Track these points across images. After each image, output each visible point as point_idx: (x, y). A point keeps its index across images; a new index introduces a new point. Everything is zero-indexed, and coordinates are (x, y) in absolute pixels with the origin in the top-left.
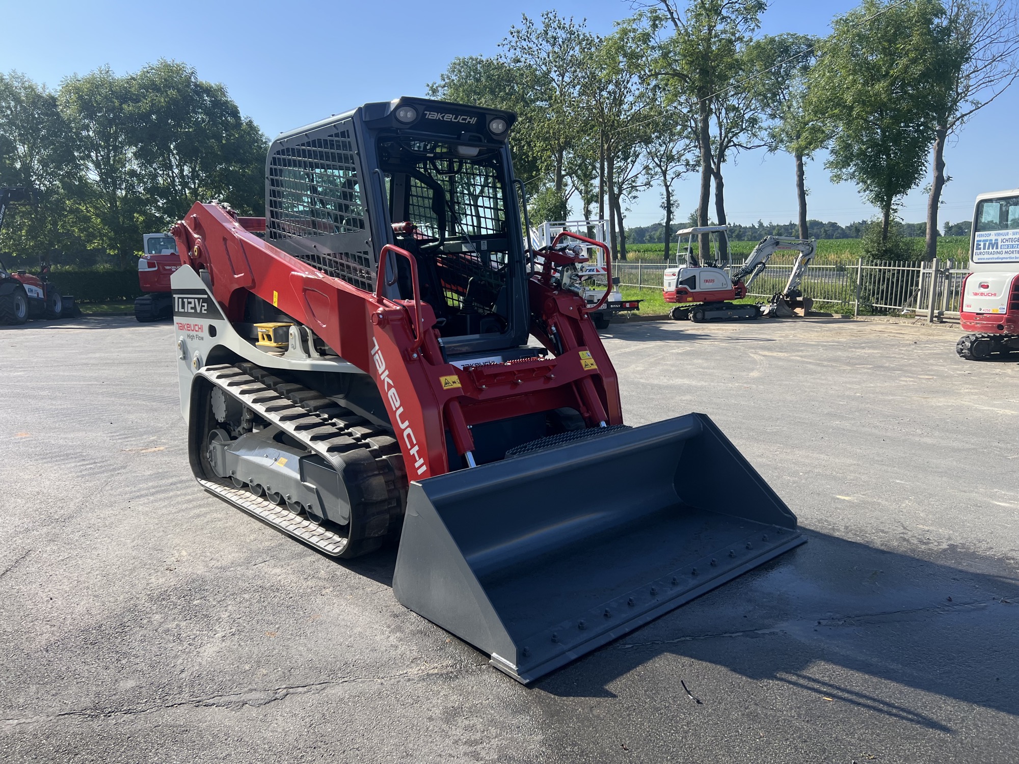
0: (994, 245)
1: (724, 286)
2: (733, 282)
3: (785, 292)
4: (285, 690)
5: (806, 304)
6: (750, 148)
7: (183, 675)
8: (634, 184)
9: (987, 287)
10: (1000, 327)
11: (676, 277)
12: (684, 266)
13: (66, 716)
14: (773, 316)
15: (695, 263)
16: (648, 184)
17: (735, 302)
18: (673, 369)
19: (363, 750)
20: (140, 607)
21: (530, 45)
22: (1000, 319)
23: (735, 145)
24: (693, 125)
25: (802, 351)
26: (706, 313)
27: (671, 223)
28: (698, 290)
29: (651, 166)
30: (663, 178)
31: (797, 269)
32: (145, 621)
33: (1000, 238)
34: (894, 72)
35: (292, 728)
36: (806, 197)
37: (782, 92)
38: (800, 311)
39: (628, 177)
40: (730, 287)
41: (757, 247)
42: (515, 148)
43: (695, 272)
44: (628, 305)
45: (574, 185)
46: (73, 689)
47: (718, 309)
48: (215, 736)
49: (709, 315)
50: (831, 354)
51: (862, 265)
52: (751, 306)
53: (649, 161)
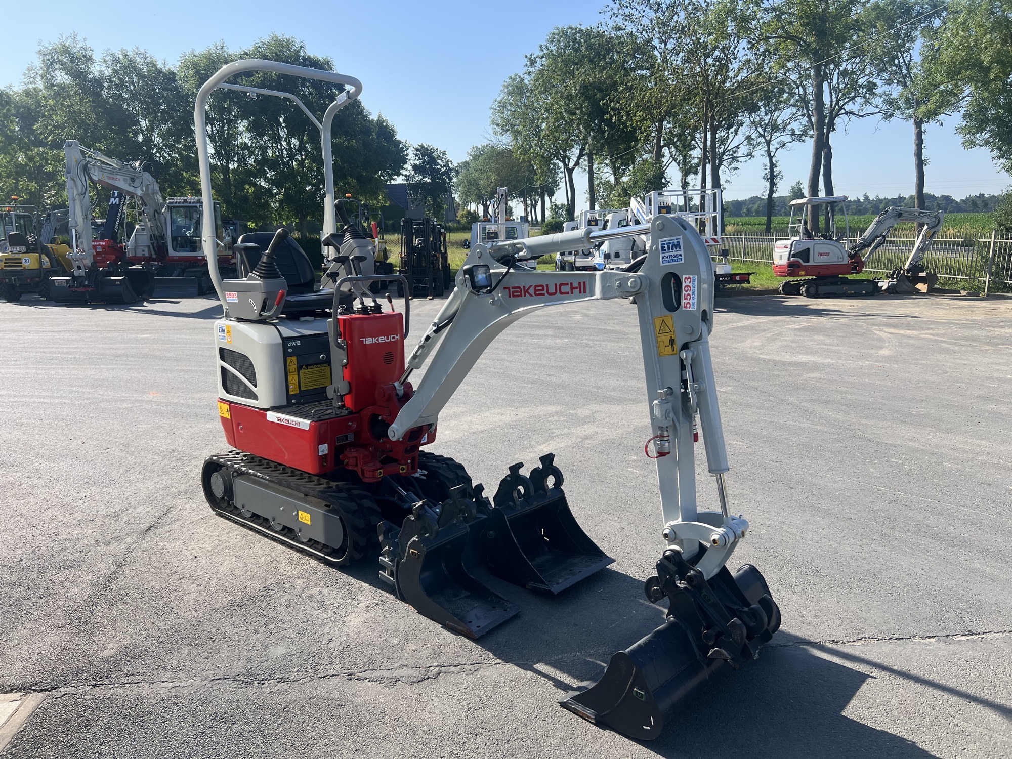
1: (840, 260)
2: (849, 256)
3: (906, 267)
4: (437, 669)
5: (930, 279)
6: (862, 116)
7: (332, 645)
8: (735, 155)
11: (788, 250)
12: (797, 238)
13: (220, 681)
14: (893, 293)
15: (808, 235)
16: (750, 155)
17: (850, 277)
18: (794, 345)
19: (528, 742)
20: (281, 570)
21: (632, 12)
23: (846, 113)
24: (802, 92)
25: (932, 329)
26: (820, 288)
27: (774, 195)
28: (811, 263)
29: (753, 136)
30: (766, 149)
31: (921, 242)
32: (288, 586)
35: (449, 711)
36: (925, 168)
37: (902, 55)
38: (922, 287)
39: (729, 148)
40: (847, 260)
41: (877, 218)
42: (614, 118)
43: (809, 244)
44: (738, 278)
45: (671, 156)
46: (225, 653)
47: (832, 284)
48: (372, 713)
49: (822, 289)
50: (967, 333)
51: (995, 239)
52: (868, 281)
53: (752, 131)
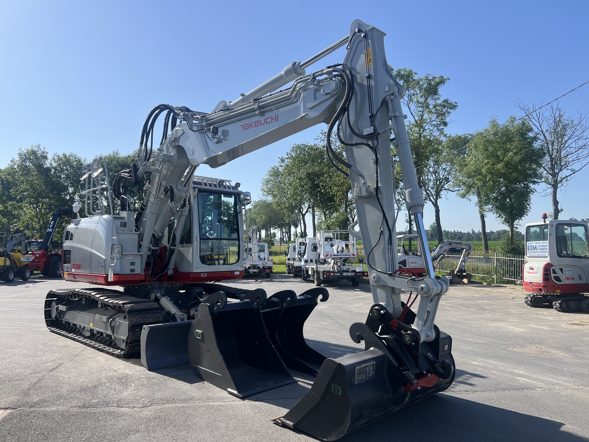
0: (535, 248)
1: (422, 266)
3: (457, 270)
4: (150, 405)
5: (469, 277)
6: (454, 191)
9: (533, 269)
10: (541, 290)
13: (73, 407)
20: (102, 381)
22: (540, 286)
23: (445, 189)
28: (407, 267)
31: (463, 258)
32: (103, 385)
33: (537, 245)
34: (506, 159)
35: (149, 414)
36: (485, 218)
38: (465, 281)
41: (440, 245)
42: (322, 190)
44: (366, 274)
48: (123, 414)
50: (463, 302)
51: (496, 257)
